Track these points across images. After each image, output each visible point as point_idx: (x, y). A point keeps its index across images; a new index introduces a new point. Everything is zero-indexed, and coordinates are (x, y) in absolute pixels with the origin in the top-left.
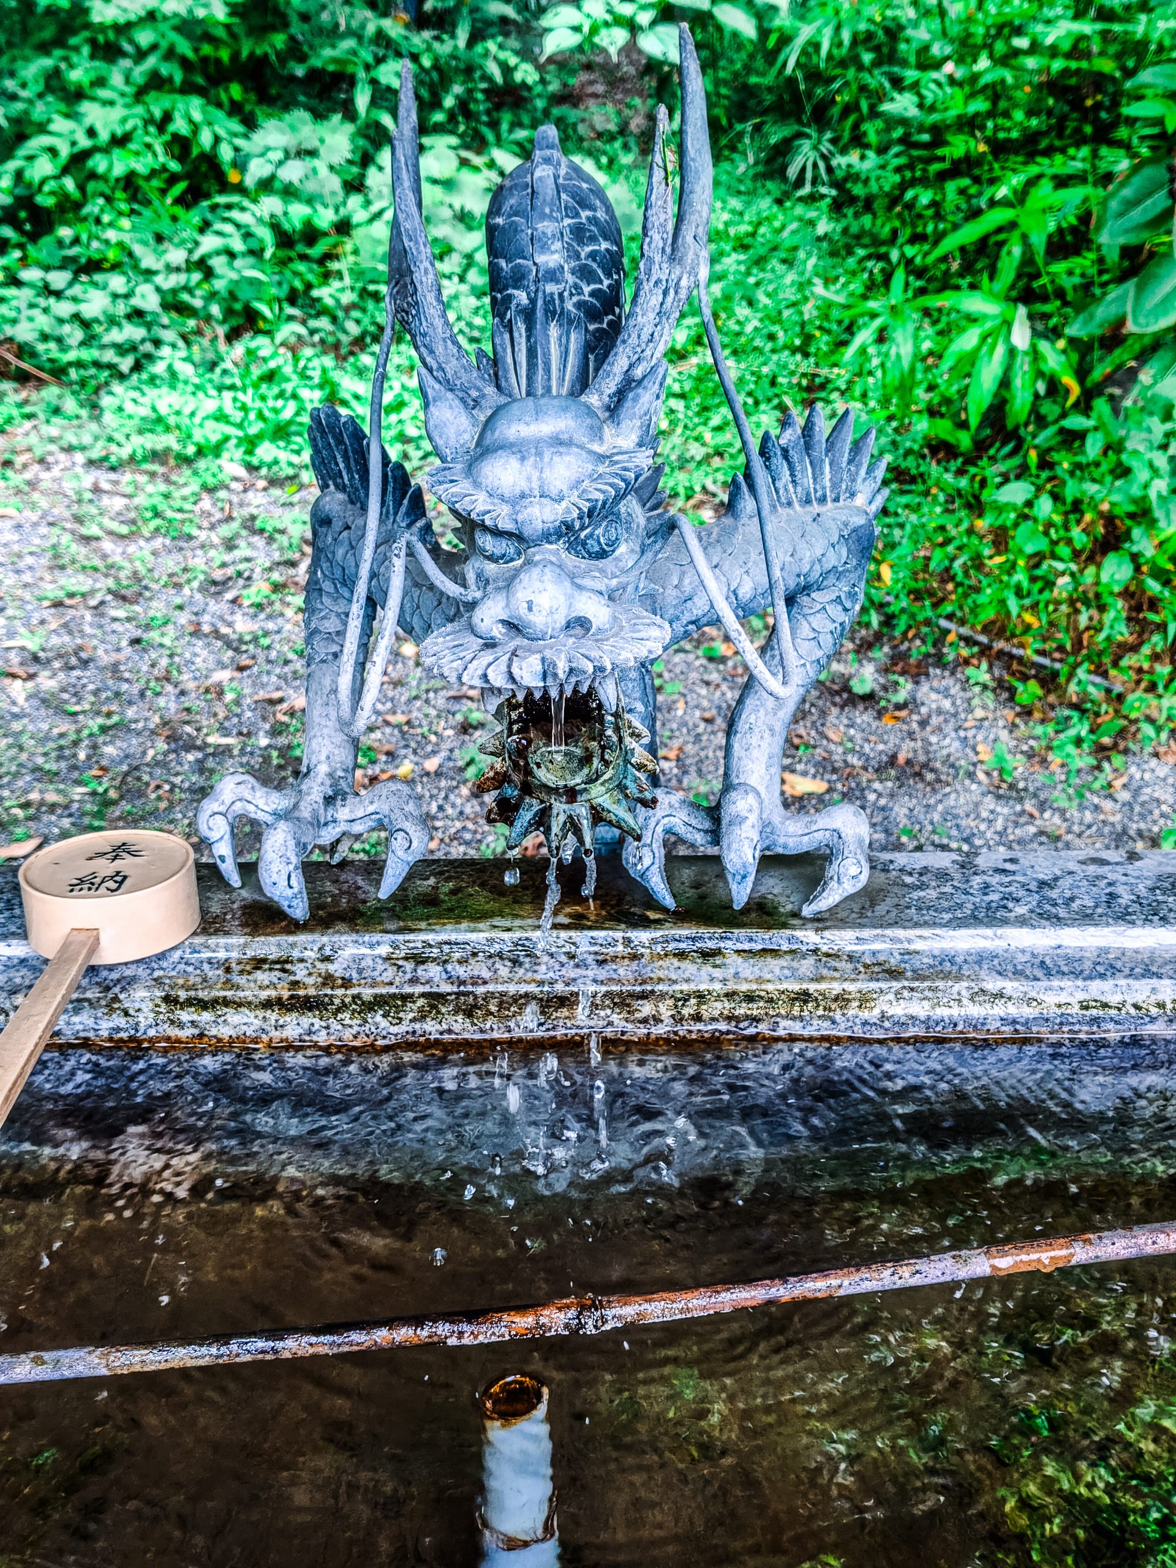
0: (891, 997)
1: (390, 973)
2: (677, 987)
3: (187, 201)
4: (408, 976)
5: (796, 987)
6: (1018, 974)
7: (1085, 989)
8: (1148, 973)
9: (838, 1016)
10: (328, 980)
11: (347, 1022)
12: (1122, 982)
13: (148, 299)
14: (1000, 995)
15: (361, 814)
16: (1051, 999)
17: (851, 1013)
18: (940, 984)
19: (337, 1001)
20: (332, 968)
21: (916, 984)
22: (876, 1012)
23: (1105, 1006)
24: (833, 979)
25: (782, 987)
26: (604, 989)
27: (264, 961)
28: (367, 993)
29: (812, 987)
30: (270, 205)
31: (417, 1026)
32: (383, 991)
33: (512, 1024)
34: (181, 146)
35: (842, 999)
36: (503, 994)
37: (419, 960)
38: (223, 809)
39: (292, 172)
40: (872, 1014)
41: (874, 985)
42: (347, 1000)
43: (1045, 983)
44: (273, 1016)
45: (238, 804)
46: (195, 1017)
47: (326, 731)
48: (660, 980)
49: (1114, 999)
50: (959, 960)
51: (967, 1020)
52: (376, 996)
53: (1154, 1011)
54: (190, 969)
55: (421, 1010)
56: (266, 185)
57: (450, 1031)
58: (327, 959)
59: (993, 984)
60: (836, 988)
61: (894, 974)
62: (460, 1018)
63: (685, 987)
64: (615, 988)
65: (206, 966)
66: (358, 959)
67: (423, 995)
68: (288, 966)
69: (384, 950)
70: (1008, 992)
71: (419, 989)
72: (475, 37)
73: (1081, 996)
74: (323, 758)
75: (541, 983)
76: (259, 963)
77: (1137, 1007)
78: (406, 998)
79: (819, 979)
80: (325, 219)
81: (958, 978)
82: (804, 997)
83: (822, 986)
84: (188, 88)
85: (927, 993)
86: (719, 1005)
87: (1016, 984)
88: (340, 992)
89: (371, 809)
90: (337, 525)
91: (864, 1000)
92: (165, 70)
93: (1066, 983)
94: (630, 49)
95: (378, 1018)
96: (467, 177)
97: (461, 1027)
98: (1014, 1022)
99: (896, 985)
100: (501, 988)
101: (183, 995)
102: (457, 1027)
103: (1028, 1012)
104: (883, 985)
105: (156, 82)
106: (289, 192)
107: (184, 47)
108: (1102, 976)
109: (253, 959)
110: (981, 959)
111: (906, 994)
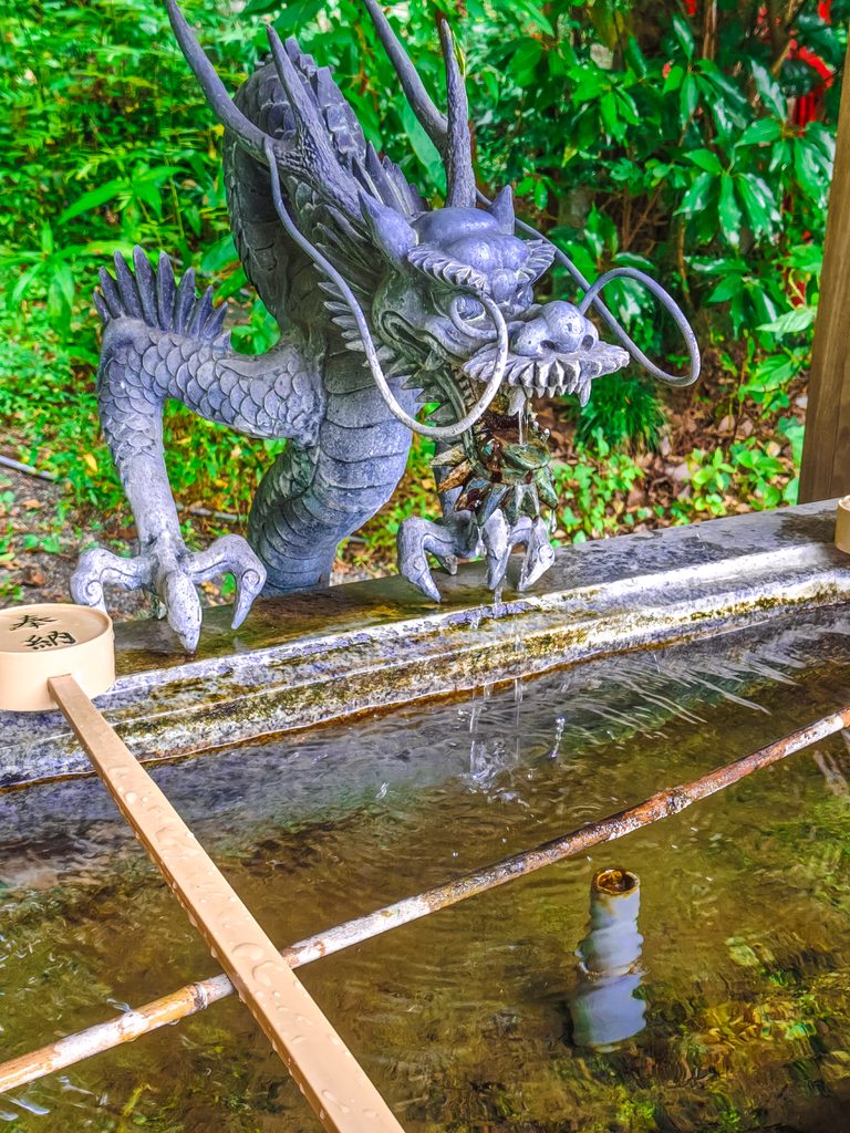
0: (594, 630)
1: (279, 677)
2: (473, 648)
4: (293, 676)
5: (542, 634)
6: (657, 603)
7: (693, 607)
8: (720, 591)
9: (565, 650)
10: (236, 689)
11: (256, 719)
12: (711, 598)
14: (651, 619)
15: (210, 564)
16: (677, 616)
17: (572, 646)
18: (620, 617)
19: (249, 704)
20: (234, 680)
21: (607, 619)
22: (586, 644)
23: (704, 615)
24: (560, 625)
25: (534, 636)
26: (429, 658)
27: (179, 686)
28: (271, 693)
29: (551, 632)
31: (305, 713)
32: (281, 689)
33: (369, 698)
35: (568, 638)
36: (365, 675)
37: (294, 662)
38: (96, 577)
40: (583, 646)
41: (585, 624)
42: (257, 701)
43: (673, 606)
44: (200, 726)
45: (106, 572)
46: (140, 739)
47: (159, 506)
48: (460, 646)
49: (706, 611)
50: (620, 601)
51: (634, 638)
52: (277, 695)
53: (727, 614)
54: (124, 702)
55: (308, 699)
57: (327, 712)
58: (227, 675)
59: (647, 612)
60: (564, 630)
61: (592, 616)
62: (335, 700)
63: (478, 647)
64: (436, 656)
65: (136, 698)
66: (250, 670)
67: (309, 687)
68: (200, 686)
69: (266, 661)
70: (655, 616)
71: (306, 683)
73: (692, 611)
74: (164, 526)
75: (387, 663)
76: (176, 687)
77: (719, 613)
78: (299, 691)
79: (553, 627)
81: (628, 612)
82: (547, 640)
83: (557, 631)
85: (614, 625)
86: (498, 656)
87: (659, 609)
88: (251, 696)
89: (219, 558)
90: (141, 345)
91: (581, 635)
93: (684, 604)
95: (279, 712)
97: (336, 708)
98: (659, 636)
99: (597, 622)
100: (362, 671)
101: (131, 722)
102: (332, 708)
103: (665, 627)
104: (590, 623)
108: (700, 597)
109: (170, 685)
110: (632, 598)
111: (602, 627)
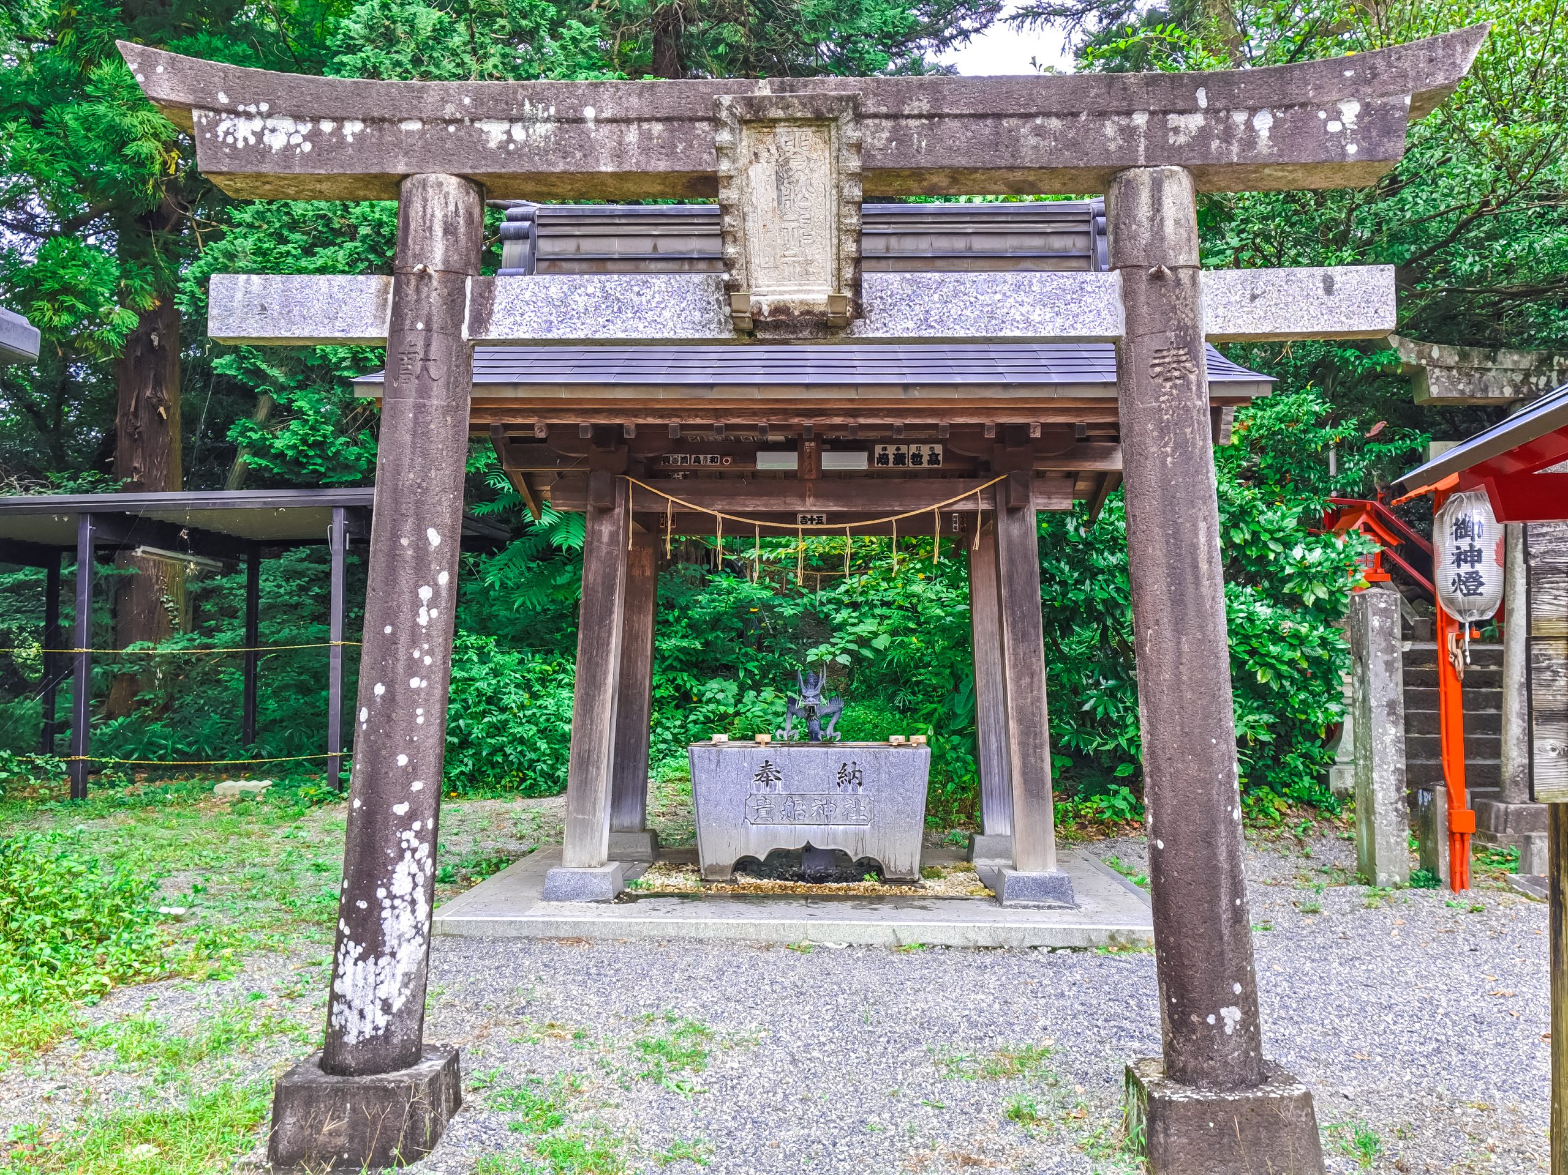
3: (677, 707)
13: (668, 736)
30: (712, 706)
34: (677, 688)
39: (720, 696)
56: (709, 701)
72: (781, 655)
80: (731, 710)
84: (682, 670)
92: (675, 664)
94: (833, 660)
96: (777, 700)
105: (671, 668)
106: (718, 702)
107: (682, 657)
